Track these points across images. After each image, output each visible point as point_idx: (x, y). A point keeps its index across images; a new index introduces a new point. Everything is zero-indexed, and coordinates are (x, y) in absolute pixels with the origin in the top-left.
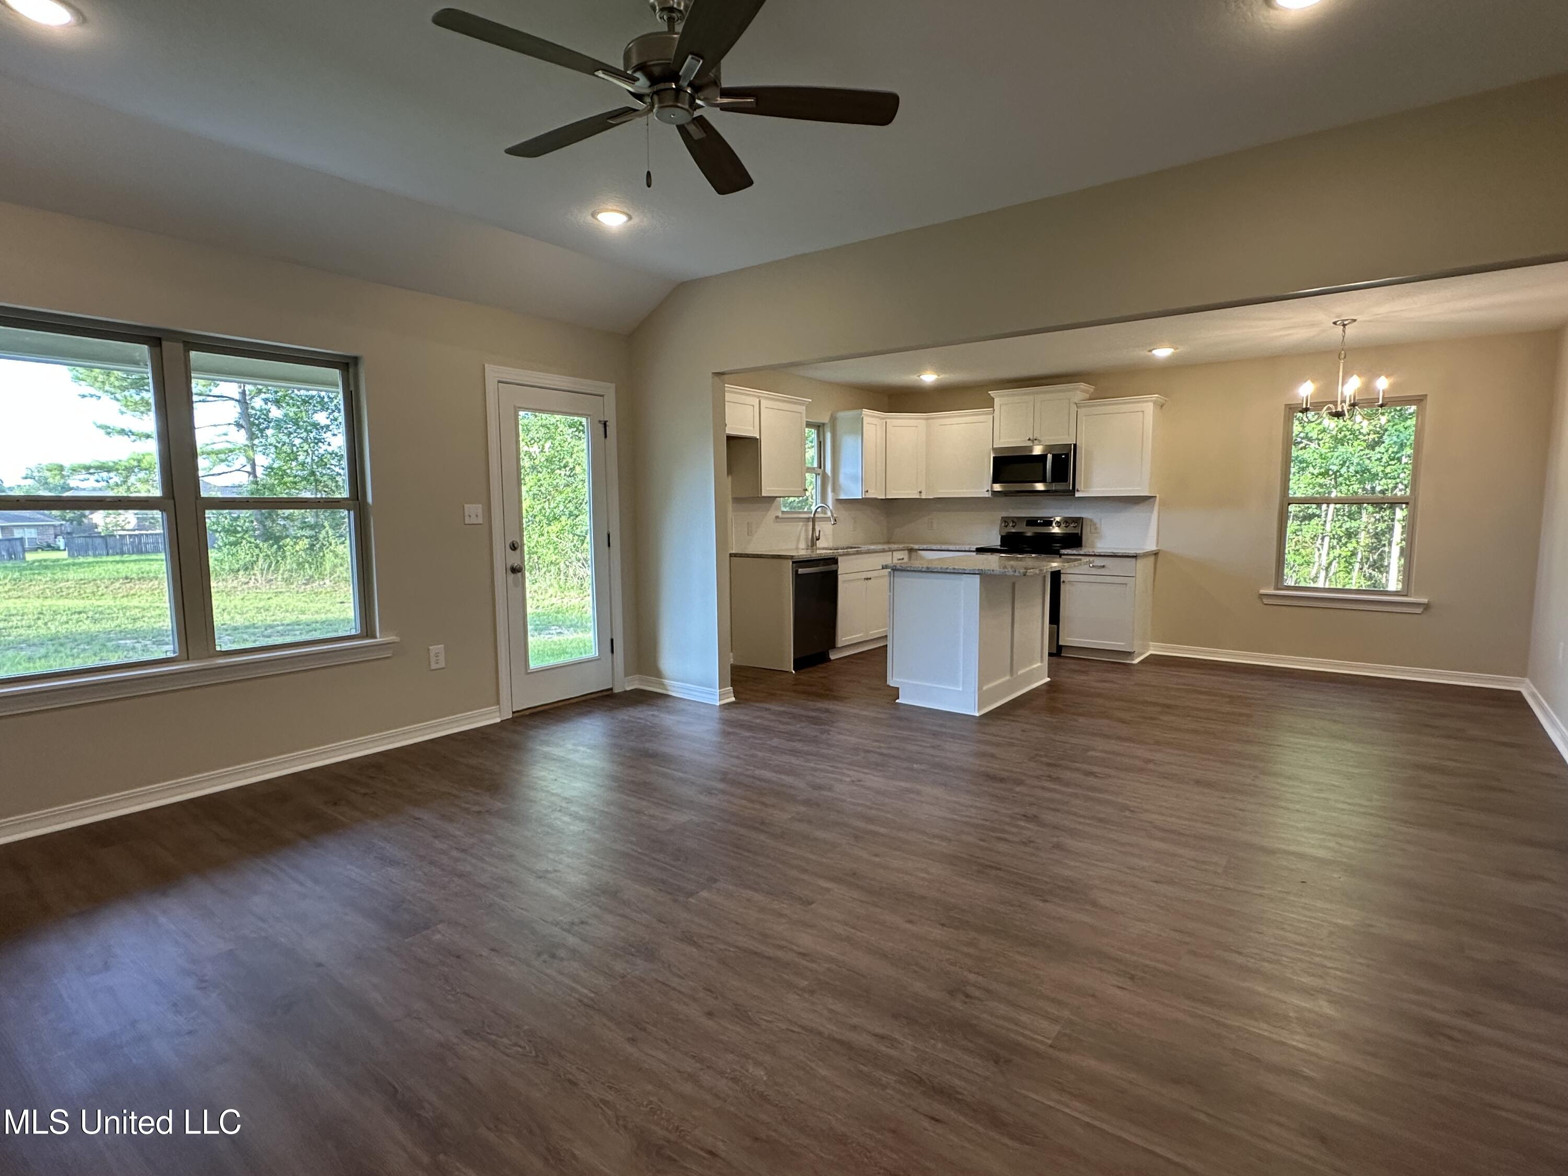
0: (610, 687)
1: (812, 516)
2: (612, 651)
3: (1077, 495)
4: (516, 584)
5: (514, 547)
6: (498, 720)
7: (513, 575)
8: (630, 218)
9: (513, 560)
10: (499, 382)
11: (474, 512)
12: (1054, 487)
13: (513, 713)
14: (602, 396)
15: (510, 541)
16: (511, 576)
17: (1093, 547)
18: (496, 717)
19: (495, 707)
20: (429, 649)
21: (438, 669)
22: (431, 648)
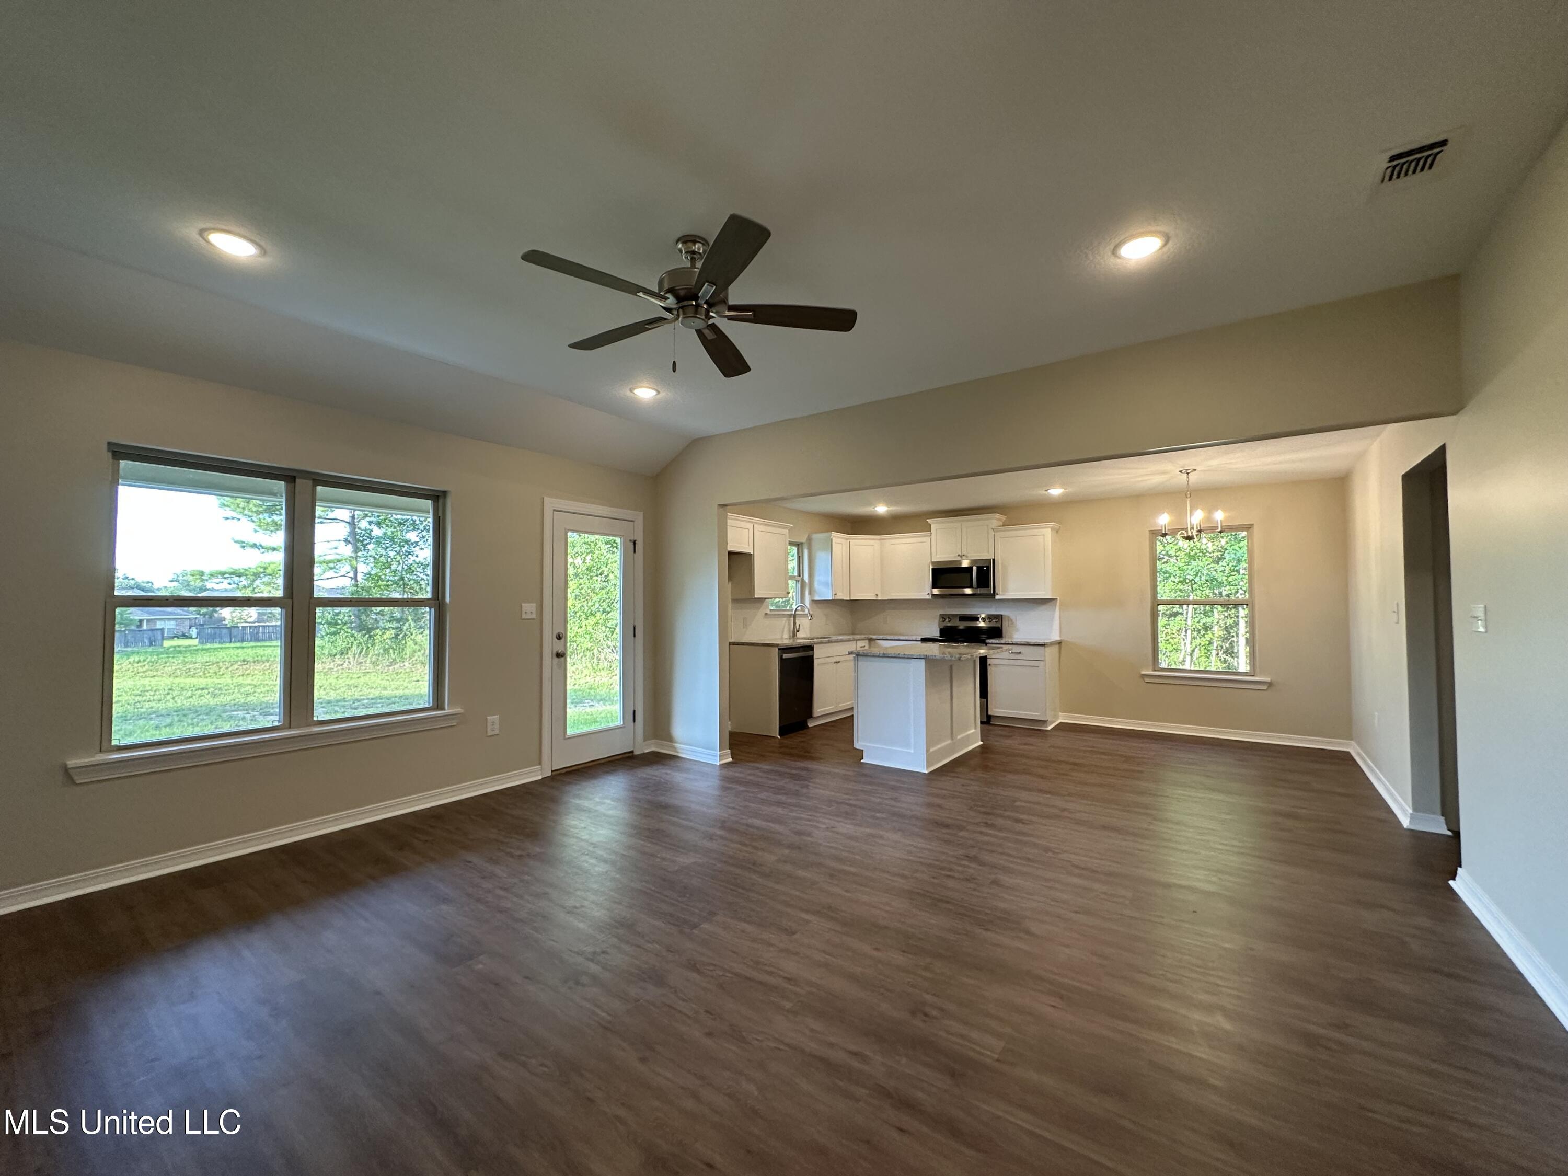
0: (632, 750)
1: (793, 613)
2: (635, 721)
3: (997, 597)
4: (559, 666)
5: (559, 637)
6: (540, 778)
8: (658, 392)
9: (558, 647)
10: (554, 510)
11: (529, 609)
12: (979, 591)
13: (552, 771)
14: (633, 521)
15: (557, 632)
16: (556, 660)
17: (1011, 637)
18: (538, 775)
19: (538, 767)
20: (487, 719)
21: (493, 736)
22: (488, 718)
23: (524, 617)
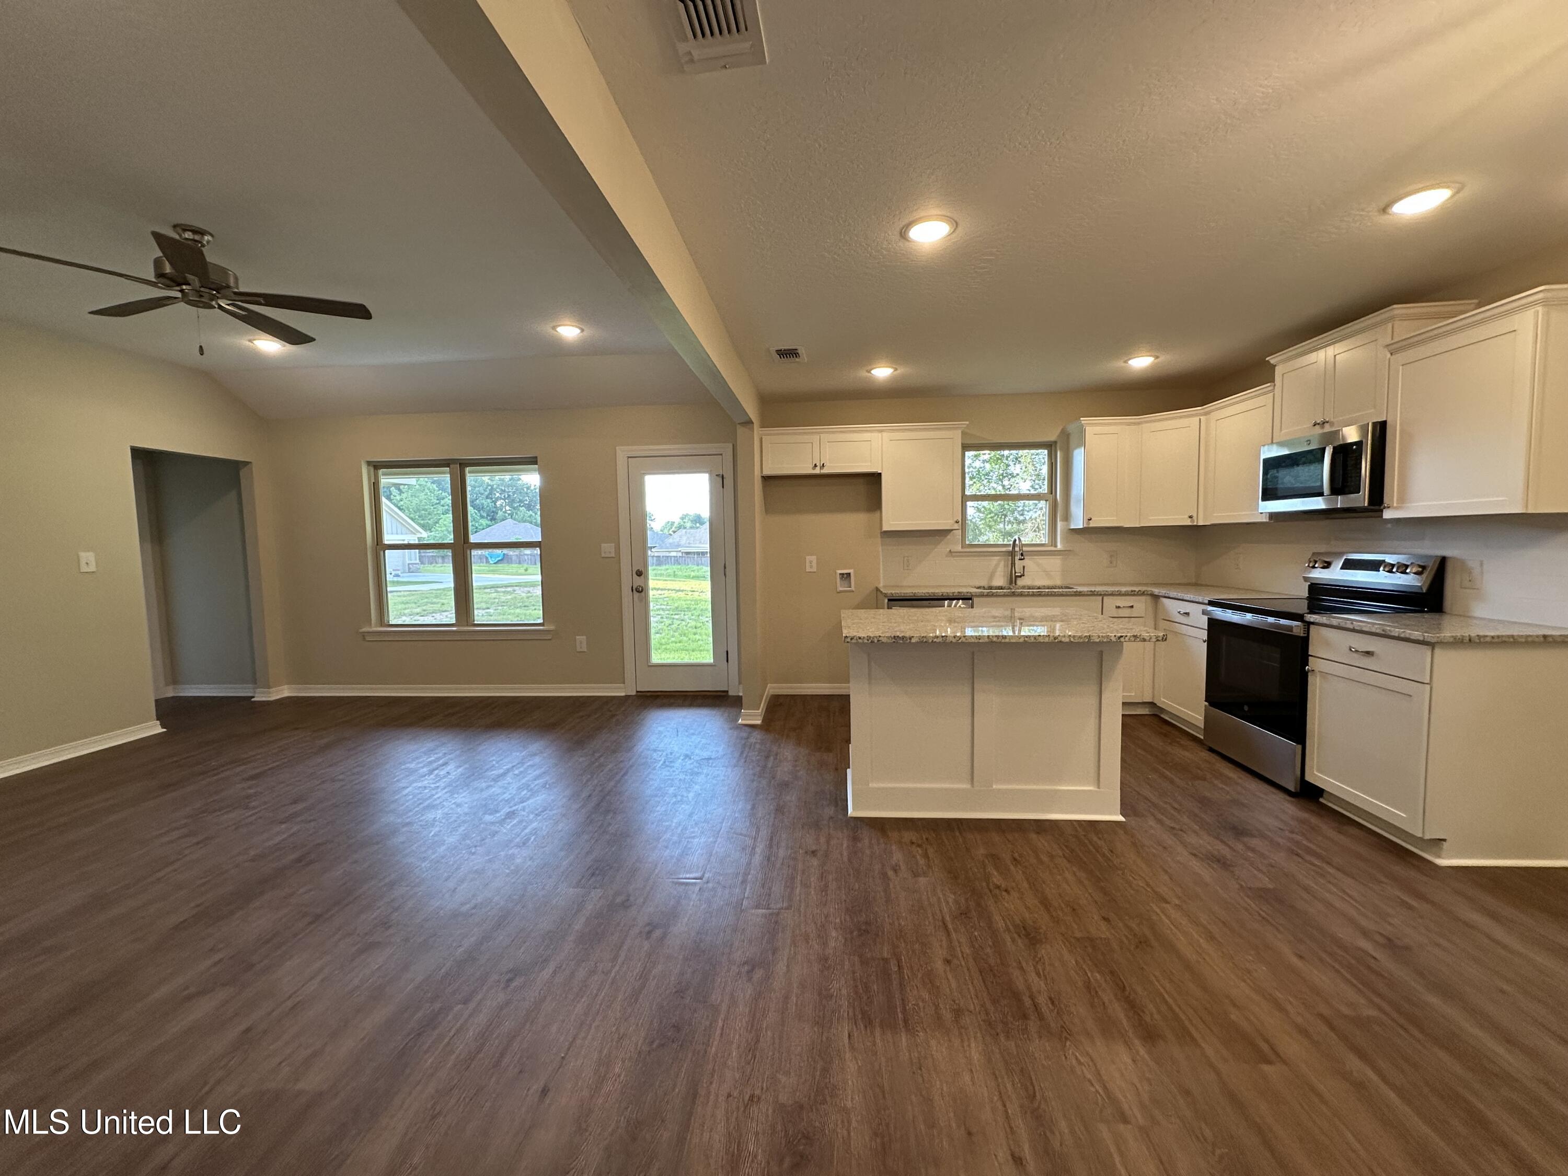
0: (727, 689)
1: (1011, 549)
2: (727, 661)
3: (1387, 515)
4: (641, 601)
5: (639, 574)
6: (623, 694)
7: (638, 594)
8: (582, 330)
9: (638, 581)
10: (628, 457)
11: (608, 549)
13: (637, 692)
14: (721, 455)
15: (636, 569)
16: (636, 595)
18: (621, 692)
19: (622, 685)
20: (575, 638)
21: (581, 652)
22: (577, 637)
23: (603, 555)
